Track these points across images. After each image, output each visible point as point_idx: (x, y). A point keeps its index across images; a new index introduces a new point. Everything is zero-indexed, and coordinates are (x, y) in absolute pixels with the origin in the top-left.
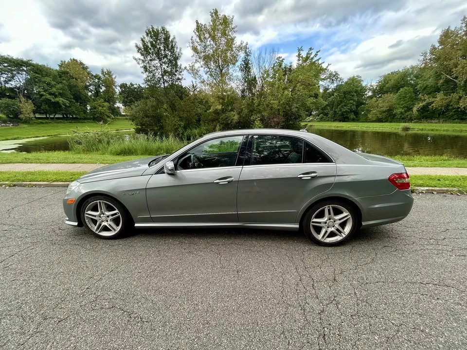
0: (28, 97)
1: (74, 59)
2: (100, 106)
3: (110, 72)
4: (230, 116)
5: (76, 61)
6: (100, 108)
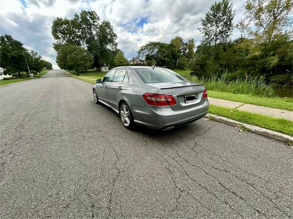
0: (155, 59)
1: (177, 37)
2: (183, 60)
3: (193, 40)
4: (269, 61)
5: (178, 37)
6: (183, 61)
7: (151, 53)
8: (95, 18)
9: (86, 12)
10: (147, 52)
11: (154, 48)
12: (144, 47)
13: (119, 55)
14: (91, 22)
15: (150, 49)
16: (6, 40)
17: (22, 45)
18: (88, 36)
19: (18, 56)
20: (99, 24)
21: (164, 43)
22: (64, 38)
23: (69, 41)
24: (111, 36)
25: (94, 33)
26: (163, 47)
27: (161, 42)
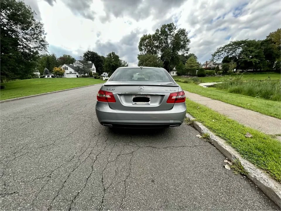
0: (236, 60)
7: (231, 54)
8: (173, 28)
9: (166, 25)
10: (224, 55)
11: (236, 48)
12: (222, 48)
13: (190, 59)
14: (168, 32)
15: (231, 49)
16: (112, 55)
17: (119, 57)
18: (164, 45)
19: (115, 65)
20: (175, 33)
21: (254, 40)
22: (146, 49)
23: (149, 51)
24: (185, 42)
25: (169, 41)
26: (251, 45)
27: (249, 40)
